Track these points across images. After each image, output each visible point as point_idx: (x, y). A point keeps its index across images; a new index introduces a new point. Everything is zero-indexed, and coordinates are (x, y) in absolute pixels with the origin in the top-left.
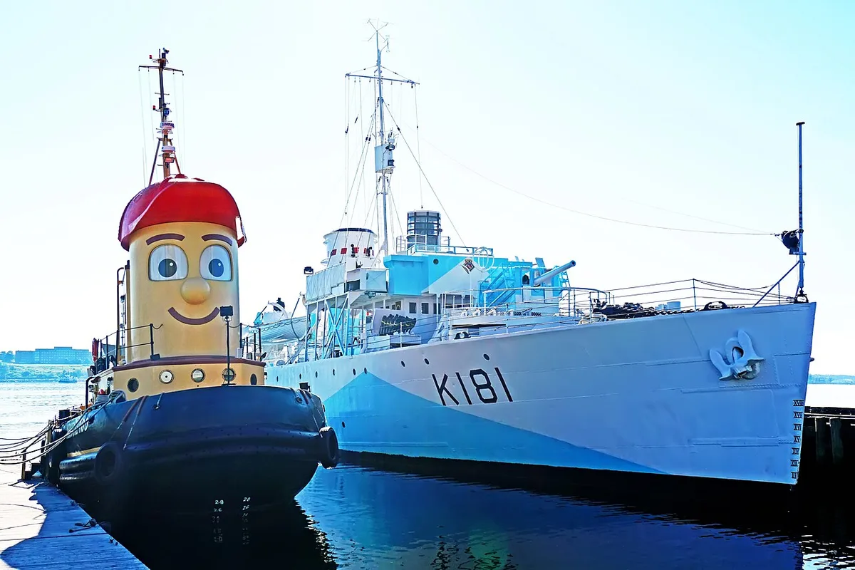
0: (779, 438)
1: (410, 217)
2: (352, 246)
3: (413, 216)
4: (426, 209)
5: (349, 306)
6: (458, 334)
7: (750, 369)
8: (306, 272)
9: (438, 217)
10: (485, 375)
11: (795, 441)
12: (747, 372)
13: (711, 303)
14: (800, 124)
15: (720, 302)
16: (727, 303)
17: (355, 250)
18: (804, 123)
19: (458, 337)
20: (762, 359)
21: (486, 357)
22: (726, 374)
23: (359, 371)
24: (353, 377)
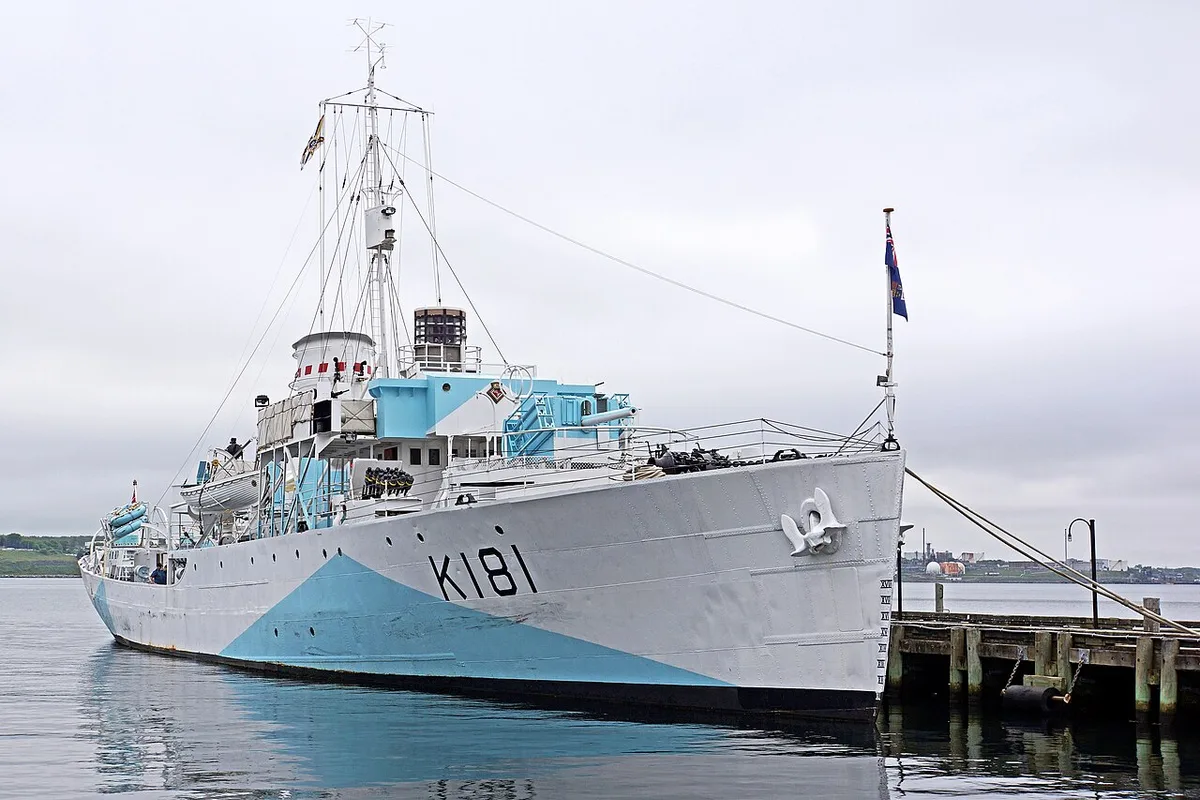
0: (864, 631)
1: (419, 317)
2: (336, 359)
3: (422, 316)
4: (444, 305)
5: (317, 455)
6: (461, 498)
7: (828, 541)
8: (258, 404)
9: (461, 316)
10: (499, 555)
11: (883, 635)
12: (826, 545)
13: (782, 451)
14: (888, 211)
15: (793, 450)
16: (801, 450)
17: (339, 366)
18: (892, 210)
19: (460, 501)
20: (843, 526)
21: (499, 529)
22: (800, 547)
23: (332, 553)
24: (324, 561)
